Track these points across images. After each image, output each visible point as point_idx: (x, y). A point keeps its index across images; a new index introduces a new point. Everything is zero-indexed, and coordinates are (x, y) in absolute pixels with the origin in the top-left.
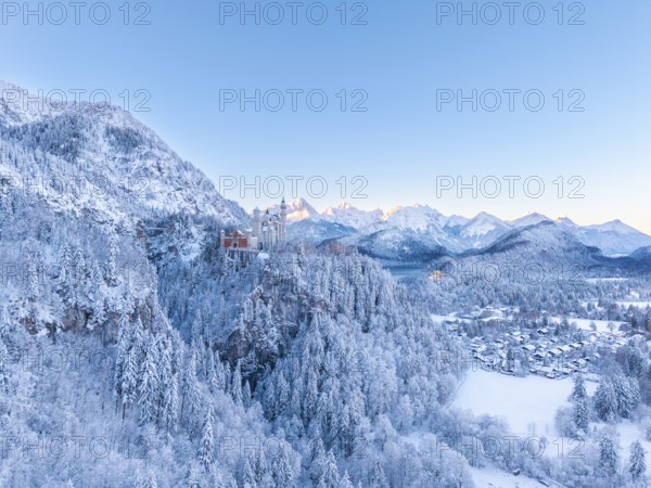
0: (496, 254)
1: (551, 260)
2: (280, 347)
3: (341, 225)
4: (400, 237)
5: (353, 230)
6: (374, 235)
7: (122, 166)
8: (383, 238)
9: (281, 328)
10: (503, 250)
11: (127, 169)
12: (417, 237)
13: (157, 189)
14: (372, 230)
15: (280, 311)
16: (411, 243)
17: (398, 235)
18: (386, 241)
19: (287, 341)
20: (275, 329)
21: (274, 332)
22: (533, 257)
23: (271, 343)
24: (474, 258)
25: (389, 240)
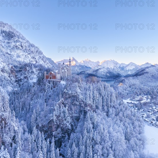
0: (138, 77)
1: (155, 78)
2: (72, 126)
3: (86, 66)
4: (106, 70)
5: (90, 68)
6: (97, 70)
7: (7, 45)
8: (101, 71)
9: (72, 117)
10: (140, 75)
11: (9, 46)
12: (111, 71)
13: (21, 54)
14: (96, 68)
15: (71, 109)
16: (110, 73)
17: (105, 70)
18: (101, 72)
19: (75, 123)
20: (69, 118)
21: (69, 119)
22: (149, 77)
23: (68, 124)
24: (131, 78)
25: (102, 72)
